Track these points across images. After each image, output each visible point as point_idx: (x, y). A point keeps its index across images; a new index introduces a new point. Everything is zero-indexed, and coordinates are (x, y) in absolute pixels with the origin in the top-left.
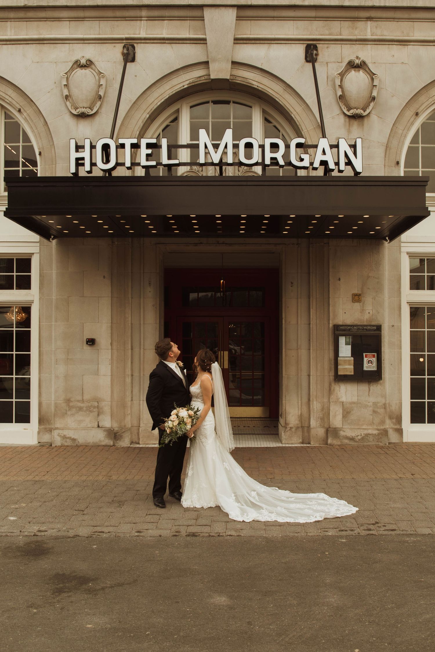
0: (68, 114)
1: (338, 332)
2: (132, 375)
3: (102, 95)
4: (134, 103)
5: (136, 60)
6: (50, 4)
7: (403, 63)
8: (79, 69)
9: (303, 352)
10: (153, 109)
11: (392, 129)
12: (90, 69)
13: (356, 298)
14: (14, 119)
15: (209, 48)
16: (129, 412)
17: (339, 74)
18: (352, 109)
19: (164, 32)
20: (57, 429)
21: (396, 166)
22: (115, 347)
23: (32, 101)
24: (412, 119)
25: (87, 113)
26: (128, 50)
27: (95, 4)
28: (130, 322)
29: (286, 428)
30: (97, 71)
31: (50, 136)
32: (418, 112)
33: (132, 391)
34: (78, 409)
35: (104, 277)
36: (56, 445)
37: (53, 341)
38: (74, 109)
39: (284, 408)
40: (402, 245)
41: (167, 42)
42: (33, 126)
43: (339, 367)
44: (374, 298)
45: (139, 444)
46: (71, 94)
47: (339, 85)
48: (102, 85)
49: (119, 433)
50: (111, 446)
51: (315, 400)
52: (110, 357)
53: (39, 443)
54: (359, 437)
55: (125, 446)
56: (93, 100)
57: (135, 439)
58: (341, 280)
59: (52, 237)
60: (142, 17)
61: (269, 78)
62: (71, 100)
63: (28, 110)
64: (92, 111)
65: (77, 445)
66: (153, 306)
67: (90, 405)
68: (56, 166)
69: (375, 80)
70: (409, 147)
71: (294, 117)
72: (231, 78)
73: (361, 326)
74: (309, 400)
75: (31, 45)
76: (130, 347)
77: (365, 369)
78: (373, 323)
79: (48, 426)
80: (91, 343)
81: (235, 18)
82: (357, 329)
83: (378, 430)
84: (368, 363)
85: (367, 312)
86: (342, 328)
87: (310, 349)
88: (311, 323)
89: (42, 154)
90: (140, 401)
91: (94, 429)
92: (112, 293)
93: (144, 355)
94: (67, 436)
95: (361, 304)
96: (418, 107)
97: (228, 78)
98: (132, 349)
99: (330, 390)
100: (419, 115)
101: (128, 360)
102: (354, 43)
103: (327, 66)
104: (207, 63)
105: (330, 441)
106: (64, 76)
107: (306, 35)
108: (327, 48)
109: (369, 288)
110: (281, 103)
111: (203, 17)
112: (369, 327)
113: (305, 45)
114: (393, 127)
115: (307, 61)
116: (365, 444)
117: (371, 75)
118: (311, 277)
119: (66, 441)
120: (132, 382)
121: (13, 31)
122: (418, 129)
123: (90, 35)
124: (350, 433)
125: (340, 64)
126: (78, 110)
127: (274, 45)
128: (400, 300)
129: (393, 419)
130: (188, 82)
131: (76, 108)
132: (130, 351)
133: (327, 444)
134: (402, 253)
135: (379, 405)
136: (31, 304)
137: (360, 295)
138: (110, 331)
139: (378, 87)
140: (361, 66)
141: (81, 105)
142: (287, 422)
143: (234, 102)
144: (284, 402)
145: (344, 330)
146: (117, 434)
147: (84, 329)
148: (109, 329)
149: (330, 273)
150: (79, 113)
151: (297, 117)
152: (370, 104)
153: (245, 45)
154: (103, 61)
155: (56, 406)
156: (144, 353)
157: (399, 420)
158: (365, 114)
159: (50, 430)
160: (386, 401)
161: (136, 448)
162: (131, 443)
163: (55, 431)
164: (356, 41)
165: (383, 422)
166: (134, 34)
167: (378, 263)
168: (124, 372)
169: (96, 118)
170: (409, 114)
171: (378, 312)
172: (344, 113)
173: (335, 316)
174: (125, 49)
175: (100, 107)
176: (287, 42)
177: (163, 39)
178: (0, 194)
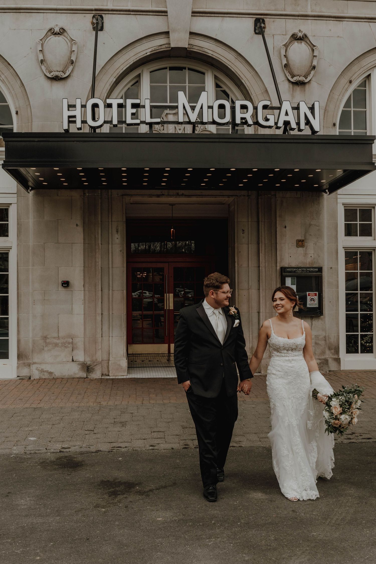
0: (44, 76)
1: (286, 274)
2: (102, 314)
3: (74, 60)
4: (103, 68)
5: (104, 30)
7: (338, 36)
8: (53, 36)
9: (254, 292)
10: (119, 74)
11: (329, 95)
12: (63, 37)
13: (300, 243)
15: (170, 19)
16: (100, 347)
17: (284, 45)
18: (296, 76)
19: (129, 4)
20: (34, 363)
21: (333, 127)
22: (86, 289)
23: (10, 65)
24: (346, 86)
25: (60, 76)
26: (97, 20)
28: (100, 266)
30: (69, 38)
31: (26, 97)
32: (351, 80)
33: (102, 329)
34: (54, 345)
35: (77, 225)
36: (34, 378)
37: (30, 283)
38: (49, 72)
40: (339, 196)
41: (132, 13)
42: (10, 87)
44: (315, 244)
45: (109, 375)
46: (45, 59)
47: (284, 55)
48: (74, 51)
49: (91, 367)
50: (85, 378)
52: (83, 298)
53: (18, 376)
55: (97, 378)
56: (66, 65)
57: (105, 372)
58: (287, 228)
59: (30, 188)
61: (223, 48)
62: (45, 64)
63: (6, 73)
64: (65, 74)
65: (53, 378)
66: (121, 251)
67: (65, 341)
68: (32, 124)
69: (315, 51)
70: (343, 111)
71: (244, 83)
72: (189, 47)
73: (305, 268)
75: (9, 14)
76: (100, 289)
77: (308, 306)
78: (315, 266)
79: (26, 361)
80: (66, 285)
82: (302, 271)
83: (320, 359)
84: (311, 301)
85: (310, 256)
86: (288, 269)
87: (259, 289)
88: (261, 265)
89: (19, 113)
90: (109, 337)
91: (69, 363)
92: (84, 239)
93: (112, 296)
94: (45, 370)
95: (304, 248)
96: (351, 75)
97: (187, 46)
98: (102, 290)
100: (352, 82)
101: (99, 300)
102: (297, 18)
103: (273, 38)
104: (168, 33)
106: (39, 42)
107: (255, 10)
108: (273, 22)
109: (310, 235)
110: (233, 70)
112: (312, 269)
113: (254, 19)
114: (330, 93)
115: (256, 33)
117: (312, 46)
118: (260, 225)
119: (44, 375)
120: (102, 320)
122: (351, 95)
123: (62, 5)
125: (285, 37)
126: (52, 74)
127: (227, 18)
128: (337, 246)
129: (332, 349)
130: (150, 50)
131: (50, 72)
132: (100, 292)
134: (338, 204)
135: (320, 337)
136: (9, 250)
137: (303, 241)
138: (82, 274)
139: (317, 57)
140: (303, 38)
141: (55, 69)
143: (189, 69)
145: (290, 272)
146: (90, 367)
147: (59, 272)
148: (82, 272)
149: (278, 222)
150: (53, 76)
151: (247, 82)
152: (311, 73)
153: (202, 18)
154: (74, 30)
155: (34, 342)
156: (112, 294)
157: (337, 351)
158: (306, 81)
159: (29, 365)
160: (326, 334)
161: (107, 379)
162: (102, 375)
163: (34, 365)
164: (298, 16)
165: (323, 353)
166: (102, 6)
167: (318, 213)
168: (96, 311)
169: (69, 81)
170: (344, 81)
171: (319, 256)
172: (288, 80)
173: (282, 259)
174: (94, 19)
175: (72, 71)
176: (238, 16)
177: (129, 11)
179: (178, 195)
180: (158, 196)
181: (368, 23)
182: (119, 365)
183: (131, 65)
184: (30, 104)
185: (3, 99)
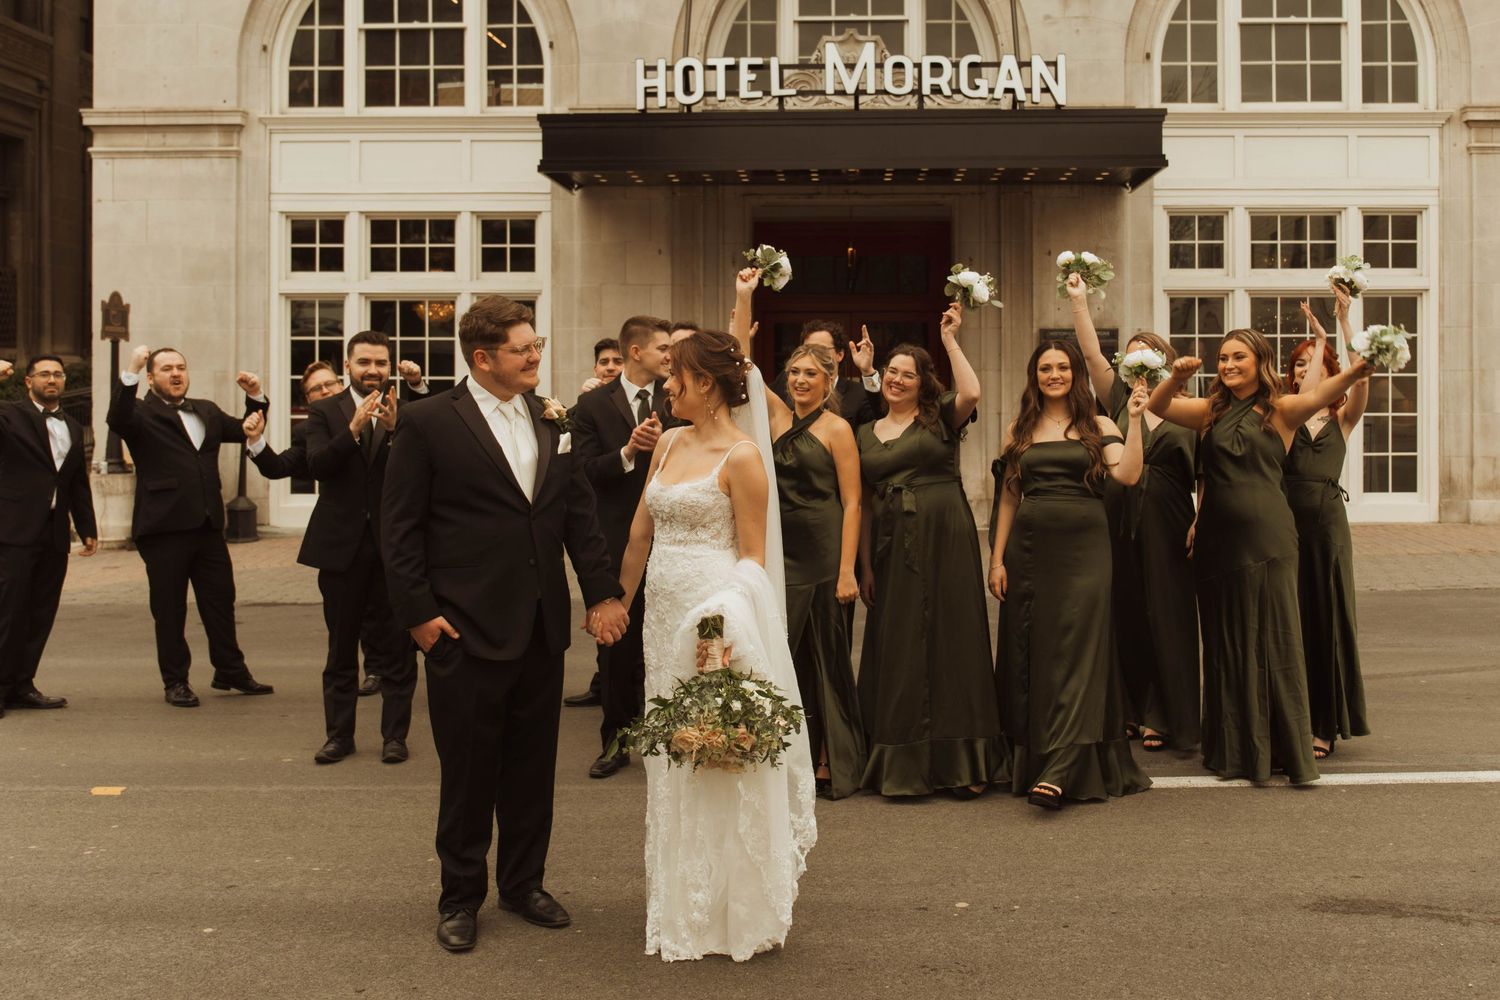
9: (991, 375)
21: (1145, 62)
31: (567, 16)
35: (660, 252)
37: (575, 358)
40: (1156, 193)
58: (1052, 255)
59: (576, 186)
68: (578, 67)
70: (1170, 26)
78: (1106, 326)
85: (1096, 307)
86: (1052, 334)
87: (1000, 370)
88: (1003, 326)
89: (555, 45)
92: (672, 277)
118: (1003, 249)
128: (1152, 287)
134: (1155, 207)
136: (536, 297)
149: (1035, 244)
167: (1114, 226)
171: (1114, 308)
173: (1042, 315)
178: (482, 112)
179: (847, 193)
180: (810, 196)
184: (574, 29)
185: (524, 16)
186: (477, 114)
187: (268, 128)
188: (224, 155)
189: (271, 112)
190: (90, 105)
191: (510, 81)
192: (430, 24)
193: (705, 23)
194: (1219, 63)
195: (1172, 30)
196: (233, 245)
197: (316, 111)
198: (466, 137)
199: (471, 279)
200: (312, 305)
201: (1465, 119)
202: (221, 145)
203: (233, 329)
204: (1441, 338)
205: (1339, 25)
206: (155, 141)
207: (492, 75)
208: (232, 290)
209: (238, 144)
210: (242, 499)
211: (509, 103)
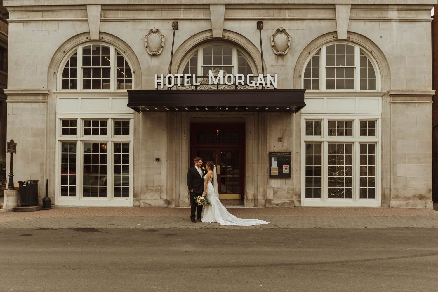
0: (147, 54)
1: (271, 156)
2: (176, 175)
3: (163, 46)
4: (178, 49)
5: (178, 29)
6: (140, 3)
7: (302, 29)
8: (152, 33)
9: (255, 165)
10: (186, 52)
12: (157, 34)
13: (280, 139)
14: (121, 55)
15: (212, 23)
16: (175, 192)
17: (272, 35)
18: (278, 51)
19: (192, 16)
20: (141, 199)
21: (299, 78)
22: (168, 162)
23: (131, 48)
24: (307, 55)
25: (156, 54)
26: (175, 25)
27: (160, 3)
28: (175, 151)
29: (247, 200)
30: (160, 34)
31: (139, 64)
32: (310, 52)
33: (176, 183)
34: (151, 190)
35: (164, 130)
36: (141, 207)
37: (140, 159)
39: (246, 191)
40: (302, 114)
41: (193, 20)
42: (131, 59)
43: (271, 172)
44: (288, 140)
45: (179, 207)
46: (148, 45)
47: (272, 41)
48: (163, 41)
50: (167, 207)
51: (260, 187)
52: (166, 167)
53: (133, 206)
54: (281, 204)
55: (173, 207)
56: (159, 48)
57: (177, 205)
58: (273, 131)
59: (140, 112)
60: (181, 9)
61: (241, 37)
62: (149, 48)
63: (129, 52)
64: (158, 53)
65: (151, 207)
66: (186, 143)
67: (157, 188)
68: (141, 78)
69: (289, 38)
70: (306, 68)
71: (251, 55)
72: (223, 37)
73: (282, 152)
74: (258, 187)
75: (130, 22)
76: (175, 162)
77: (284, 172)
78: (288, 151)
79: (137, 198)
80: (158, 160)
81: (225, 9)
82: (280, 154)
83: (290, 201)
84: (285, 170)
85: (285, 146)
86: (273, 153)
87: (258, 163)
88: (259, 151)
89: (135, 73)
90: (180, 187)
91: (159, 199)
92: (167, 137)
94: (147, 203)
95: (282, 142)
96: (310, 50)
97: (221, 37)
98: (176, 163)
99: (267, 182)
101: (174, 168)
102: (280, 20)
103: (267, 31)
104: (211, 30)
105: (267, 206)
106: (145, 37)
107: (257, 17)
108: (267, 23)
109: (286, 135)
110: (246, 48)
111: (210, 9)
112: (285, 153)
113: (257, 22)
114: (298, 59)
115: (258, 29)
116: (283, 207)
117: (288, 35)
118: (259, 130)
119: (146, 205)
120: (176, 178)
121: (122, 15)
122: (311, 60)
123: (157, 17)
124: (276, 202)
125: (273, 30)
126: (152, 53)
127: (243, 21)
128: (301, 141)
129: (297, 195)
130: (202, 39)
131: (151, 52)
132: (175, 164)
133: (266, 207)
134: (302, 118)
135: (290, 189)
136: (130, 142)
137: (282, 138)
138: (166, 155)
139: (290, 41)
140: (283, 31)
141: (153, 50)
142: (248, 197)
143: (224, 46)
144: (246, 188)
145: (274, 155)
146: (169, 202)
147: (154, 154)
149: (268, 128)
151: (253, 55)
152: (287, 49)
153: (229, 22)
154: (163, 30)
155: (141, 189)
156: (182, 165)
157: (300, 196)
158: (285, 54)
159: (139, 200)
160: (293, 187)
161: (178, 208)
162: (176, 206)
163: (141, 200)
164: (281, 19)
165: (292, 197)
166: (178, 17)
167: (290, 124)
168: (173, 173)
169: (161, 56)
170: (306, 53)
171: (290, 146)
172: (275, 53)
173: (270, 148)
174: (174, 24)
175: (162, 51)
176: (249, 20)
177: (191, 19)
178: (115, 91)
179: (216, 114)
180: (206, 115)
181: (319, 22)
182: (184, 201)
183: (192, 47)
184: (140, 68)
185: (127, 64)
186: (114, 91)
187: (56, 95)
188: (43, 102)
189: (56, 91)
190: (7, 88)
191: (123, 82)
192: (101, 67)
193: (177, 67)
194: (320, 79)
195: (307, 69)
196: (45, 127)
197: (69, 90)
198: (110, 98)
199: (111, 137)
200: (68, 144)
201: (389, 94)
202: (42, 100)
203: (45, 151)
204: (382, 155)
205: (354, 68)
206: (24, 98)
207: (118, 81)
208: (45, 139)
209: (47, 100)
210: (47, 197)
211: (123, 89)
